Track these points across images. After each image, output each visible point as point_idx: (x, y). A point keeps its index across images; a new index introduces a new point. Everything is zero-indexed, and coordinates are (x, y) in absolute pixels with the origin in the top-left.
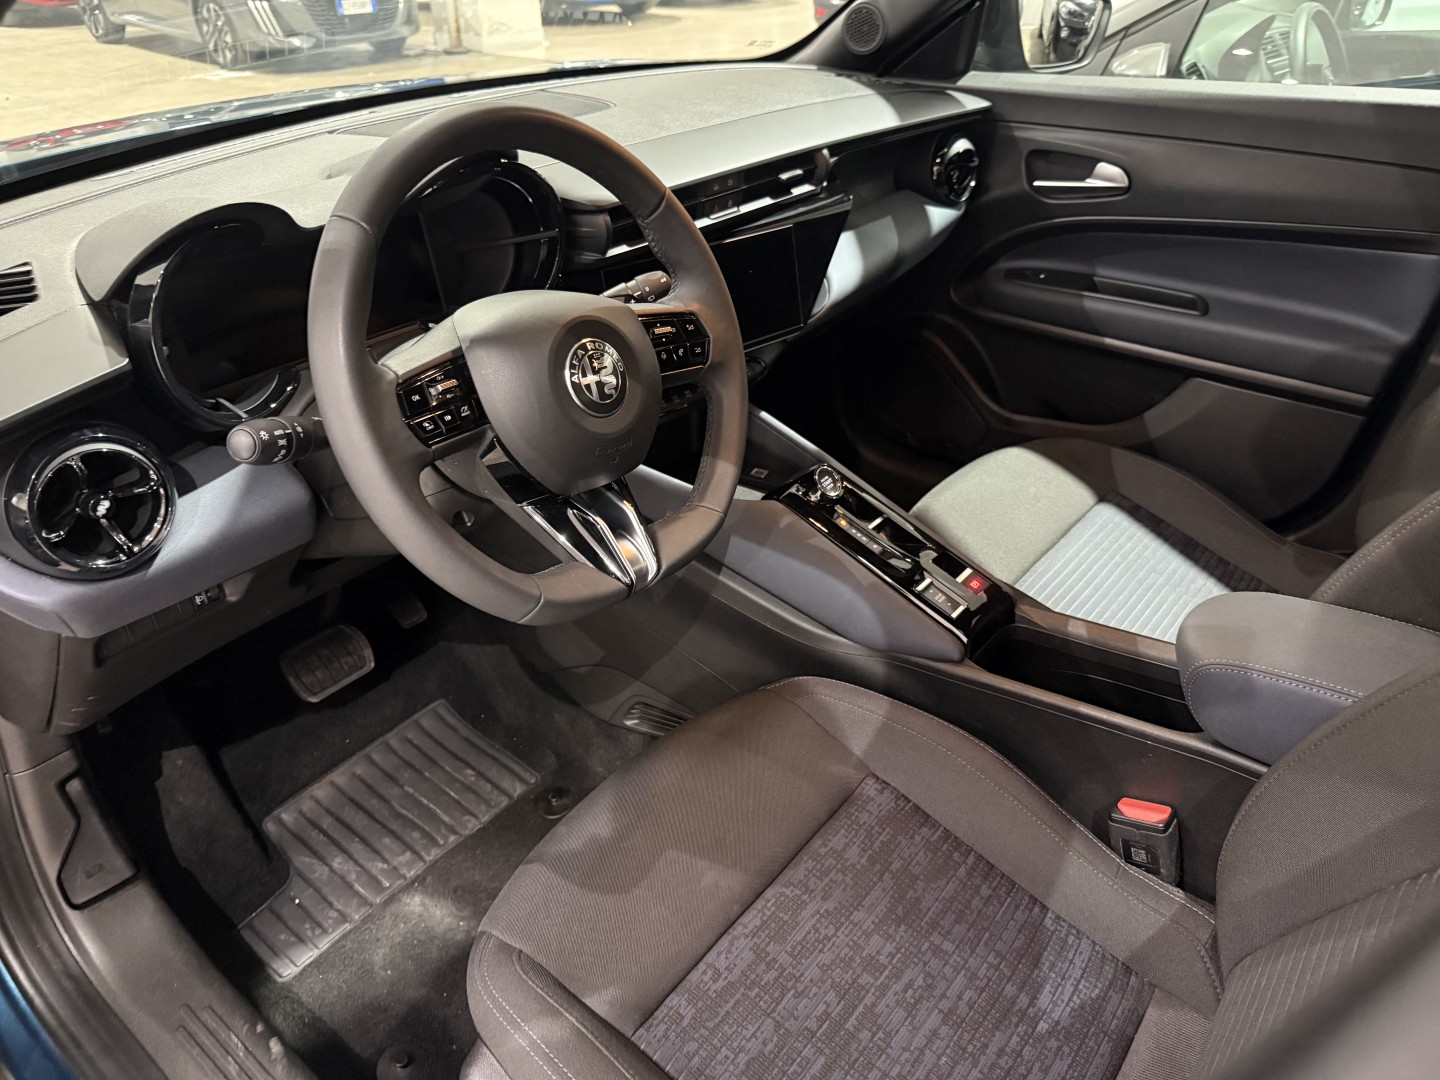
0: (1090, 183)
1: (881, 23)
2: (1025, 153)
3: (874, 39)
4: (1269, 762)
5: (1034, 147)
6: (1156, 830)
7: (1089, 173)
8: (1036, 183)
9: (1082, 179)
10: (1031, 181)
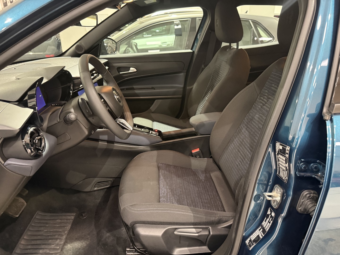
0: (130, 71)
1: (83, 47)
2: (116, 68)
3: (83, 51)
4: (209, 134)
5: (117, 67)
6: (199, 151)
7: (129, 70)
8: (120, 73)
9: (128, 71)
10: (119, 73)
